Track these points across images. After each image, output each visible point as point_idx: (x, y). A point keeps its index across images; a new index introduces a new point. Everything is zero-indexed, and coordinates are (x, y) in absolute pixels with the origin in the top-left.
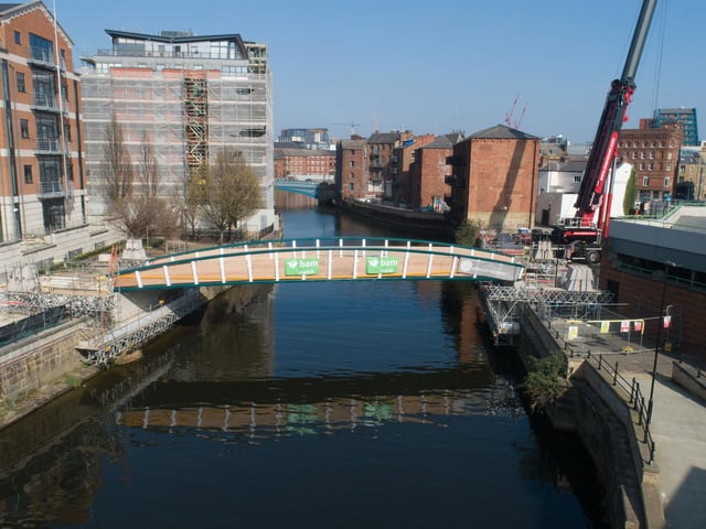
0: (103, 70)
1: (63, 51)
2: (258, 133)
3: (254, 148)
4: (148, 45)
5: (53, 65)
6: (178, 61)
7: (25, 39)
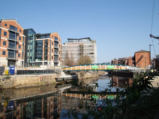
0: (66, 45)
1: (60, 40)
2: (92, 54)
3: (92, 56)
4: (74, 40)
5: (57, 41)
6: (79, 42)
7: (54, 37)
